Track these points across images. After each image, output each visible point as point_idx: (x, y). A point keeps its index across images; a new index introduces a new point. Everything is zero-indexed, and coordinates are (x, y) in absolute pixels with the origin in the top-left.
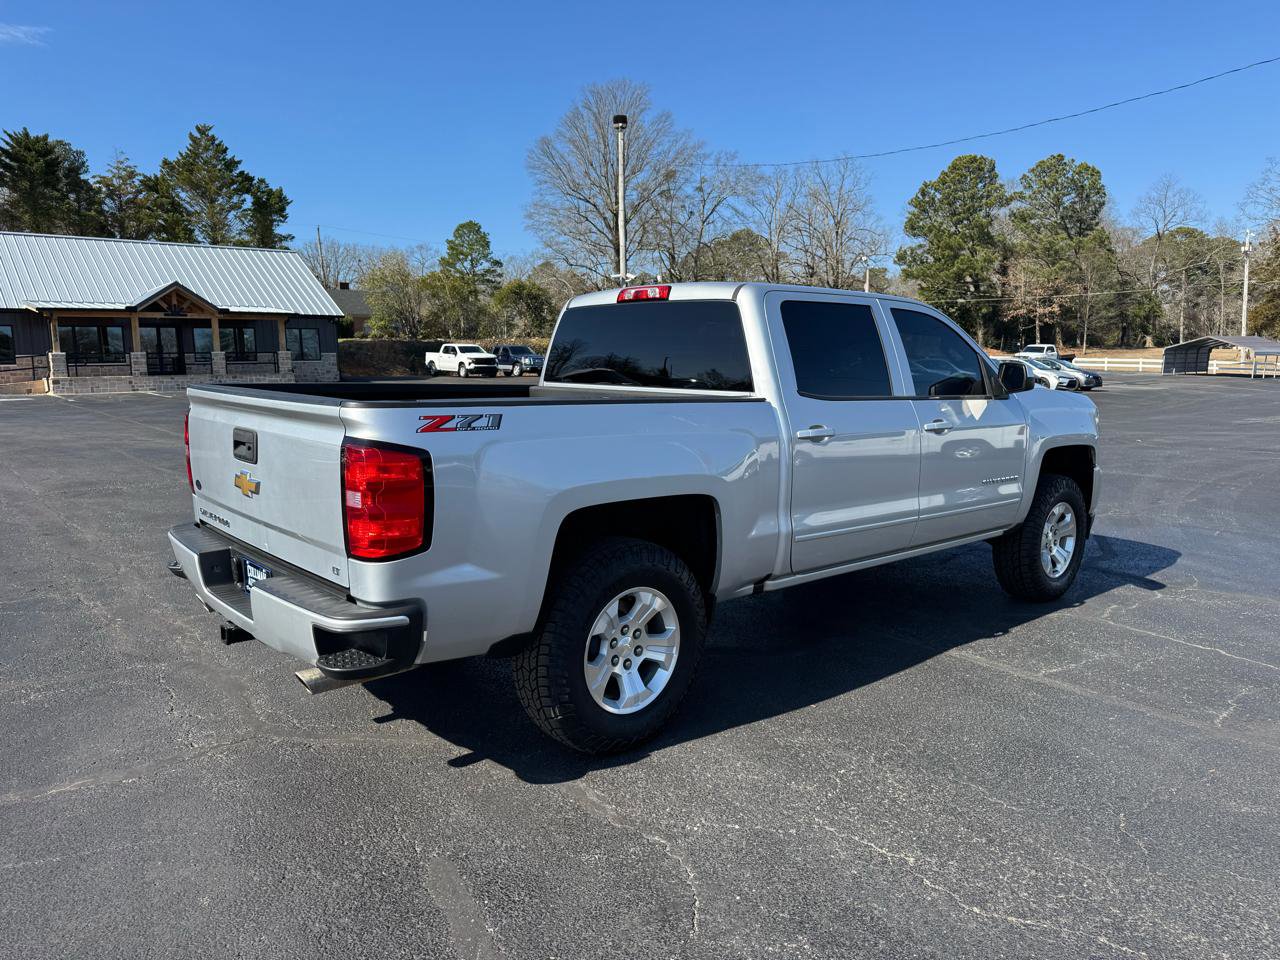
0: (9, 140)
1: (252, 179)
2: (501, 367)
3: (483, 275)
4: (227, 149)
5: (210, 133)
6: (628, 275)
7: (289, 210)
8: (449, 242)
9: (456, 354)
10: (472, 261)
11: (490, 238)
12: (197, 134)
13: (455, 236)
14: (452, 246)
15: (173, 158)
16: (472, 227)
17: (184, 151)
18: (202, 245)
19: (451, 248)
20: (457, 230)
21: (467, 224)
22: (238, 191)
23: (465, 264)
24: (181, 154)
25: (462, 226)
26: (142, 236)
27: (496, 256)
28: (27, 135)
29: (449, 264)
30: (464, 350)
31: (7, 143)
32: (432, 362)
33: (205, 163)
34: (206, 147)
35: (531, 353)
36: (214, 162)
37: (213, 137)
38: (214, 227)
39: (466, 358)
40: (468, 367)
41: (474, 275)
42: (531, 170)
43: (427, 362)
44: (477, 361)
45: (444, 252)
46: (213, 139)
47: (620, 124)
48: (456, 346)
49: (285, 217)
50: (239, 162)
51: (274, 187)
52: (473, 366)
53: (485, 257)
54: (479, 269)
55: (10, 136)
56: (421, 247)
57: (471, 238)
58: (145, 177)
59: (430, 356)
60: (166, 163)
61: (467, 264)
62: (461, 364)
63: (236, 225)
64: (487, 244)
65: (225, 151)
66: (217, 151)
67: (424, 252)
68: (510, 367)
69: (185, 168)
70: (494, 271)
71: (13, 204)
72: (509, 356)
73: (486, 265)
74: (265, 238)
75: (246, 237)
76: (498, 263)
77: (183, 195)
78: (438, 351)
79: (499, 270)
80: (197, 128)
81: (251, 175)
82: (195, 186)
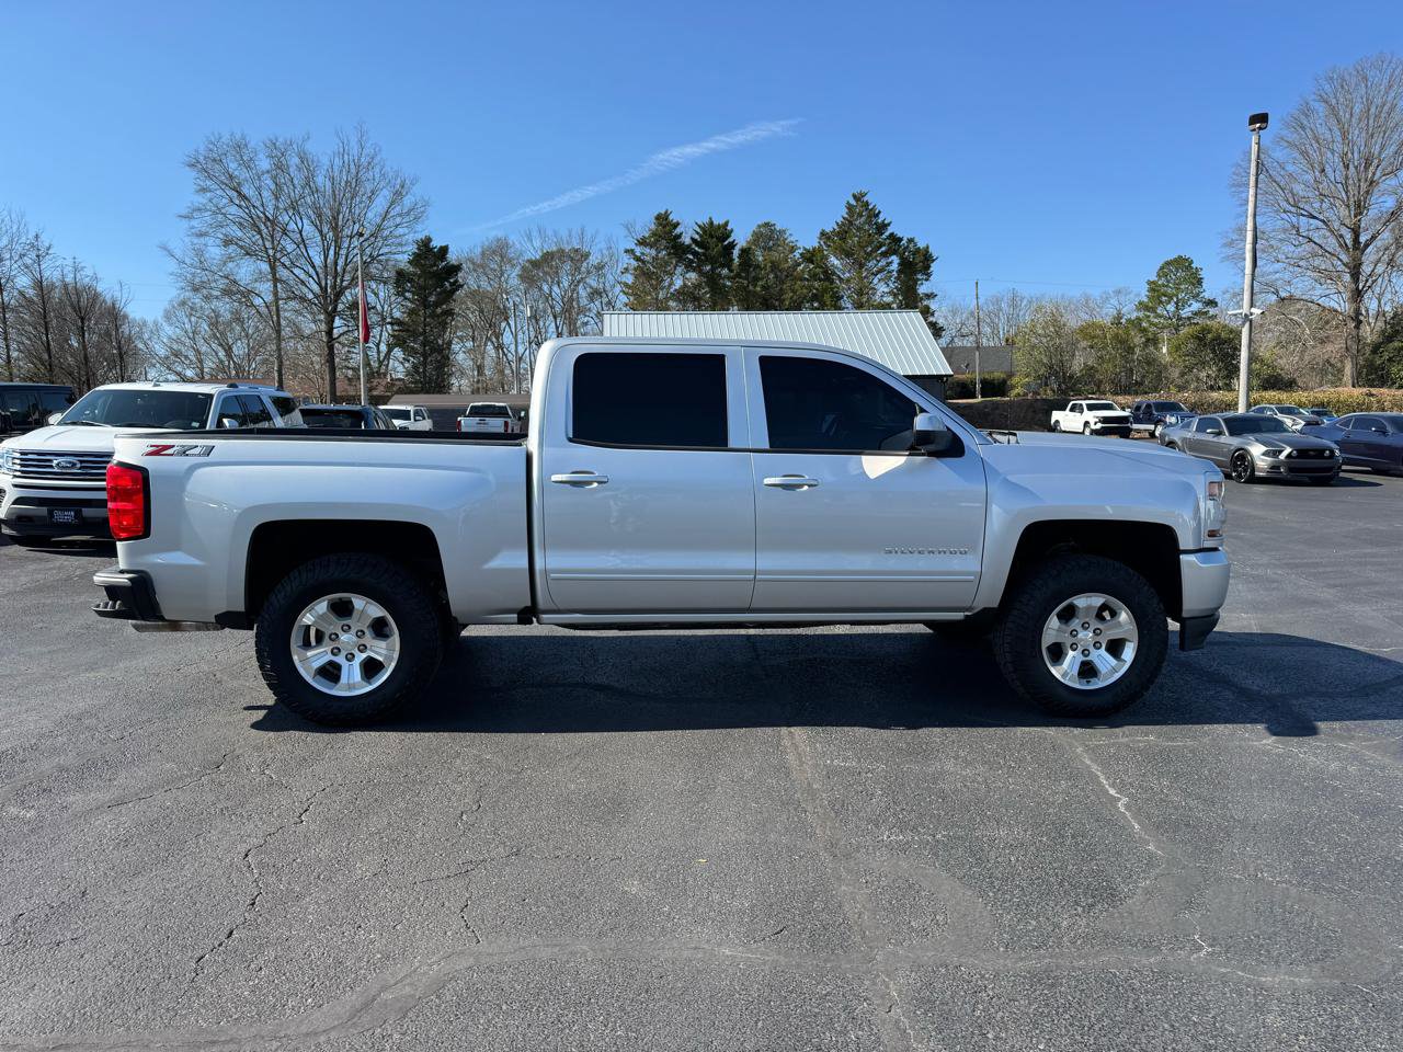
0: (699, 230)
1: (901, 240)
2: (1135, 426)
3: (1189, 318)
4: (879, 212)
5: (865, 199)
6: (1253, 310)
7: (934, 267)
8: (1149, 283)
9: (1082, 412)
10: (1177, 303)
11: (1202, 274)
12: (853, 202)
13: (1158, 275)
14: (1154, 288)
15: (828, 230)
16: (1182, 263)
17: (840, 220)
18: (846, 311)
19: (1152, 290)
20: (1162, 268)
21: (1175, 260)
22: (885, 254)
23: (1168, 307)
24: (837, 224)
25: (1168, 263)
26: (796, 307)
27: (1207, 295)
28: (712, 223)
29: (1147, 308)
30: (1091, 408)
31: (698, 233)
32: (1057, 422)
33: (859, 229)
34: (862, 211)
35: (1182, 410)
36: (867, 227)
37: (867, 202)
38: (860, 293)
39: (1091, 416)
40: (1093, 427)
41: (1180, 319)
42: (1233, 189)
43: (1053, 422)
44: (1105, 420)
45: (1143, 293)
46: (867, 204)
47: (1258, 125)
48: (1084, 403)
49: (929, 275)
50: (889, 224)
51: (921, 245)
52: (1099, 426)
53: (1196, 297)
54: (1185, 312)
55: (700, 226)
56: (1118, 292)
57: (1182, 273)
58: (805, 249)
59: (1056, 415)
60: (823, 234)
61: (1171, 307)
62: (1087, 424)
63: (882, 289)
64: (1200, 282)
65: (877, 215)
66: (869, 217)
67: (1122, 299)
68: (1152, 427)
69: (838, 238)
70: (1206, 313)
71: (698, 286)
72: (1151, 414)
73: (1196, 306)
74: (909, 298)
75: (889, 299)
76: (1212, 303)
77: (834, 261)
78: (1065, 410)
79: (1212, 311)
80: (854, 196)
81: (900, 235)
82: (847, 254)
